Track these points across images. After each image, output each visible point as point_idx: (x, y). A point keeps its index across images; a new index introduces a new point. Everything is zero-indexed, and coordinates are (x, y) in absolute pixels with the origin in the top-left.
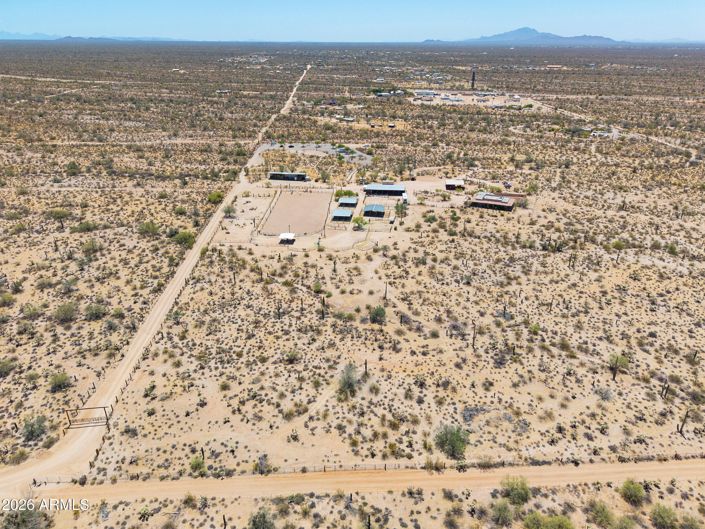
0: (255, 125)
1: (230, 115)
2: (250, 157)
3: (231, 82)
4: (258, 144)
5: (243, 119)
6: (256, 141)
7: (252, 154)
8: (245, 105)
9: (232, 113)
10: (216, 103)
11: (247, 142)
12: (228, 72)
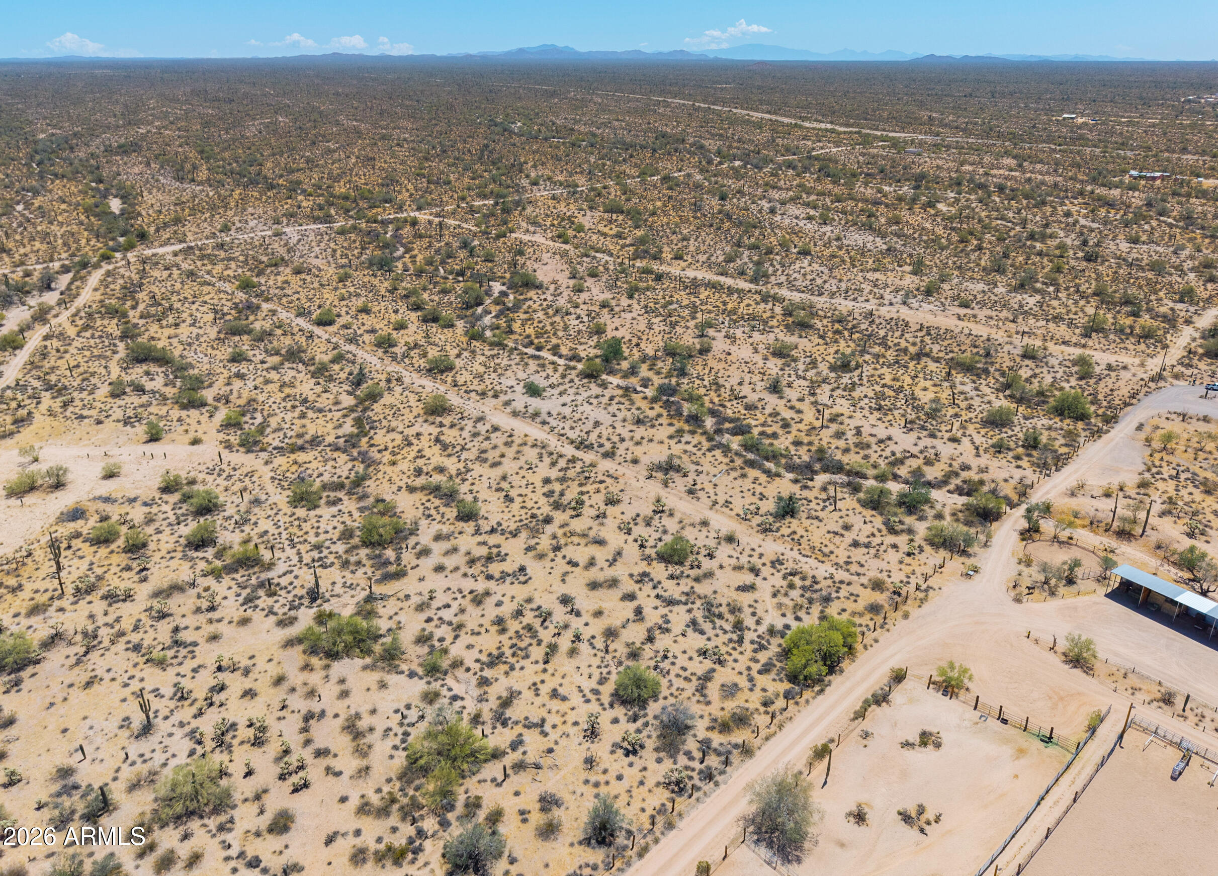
0: (1186, 295)
1: (1124, 246)
2: (1097, 433)
3: (1184, 150)
4: (1158, 378)
5: (1157, 267)
6: (1154, 365)
7: (1111, 420)
8: (1188, 219)
9: (1135, 241)
10: (1110, 204)
11: (1124, 358)
12: (1193, 126)
